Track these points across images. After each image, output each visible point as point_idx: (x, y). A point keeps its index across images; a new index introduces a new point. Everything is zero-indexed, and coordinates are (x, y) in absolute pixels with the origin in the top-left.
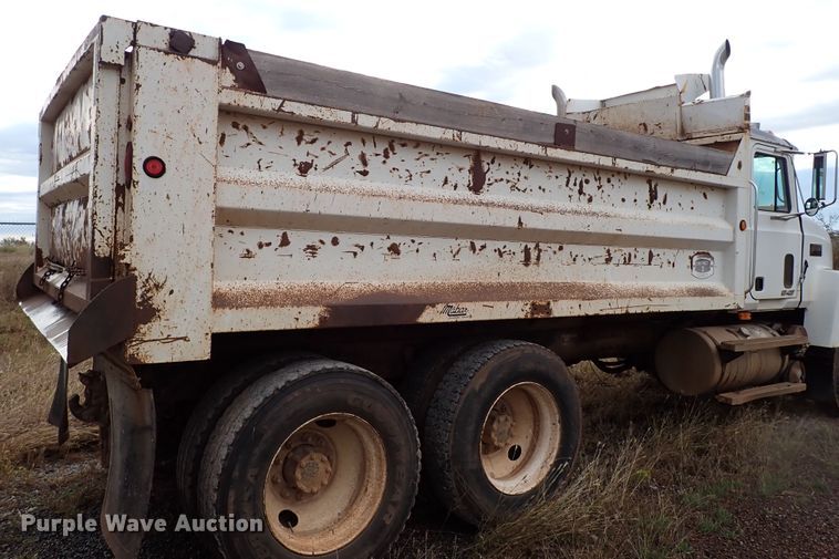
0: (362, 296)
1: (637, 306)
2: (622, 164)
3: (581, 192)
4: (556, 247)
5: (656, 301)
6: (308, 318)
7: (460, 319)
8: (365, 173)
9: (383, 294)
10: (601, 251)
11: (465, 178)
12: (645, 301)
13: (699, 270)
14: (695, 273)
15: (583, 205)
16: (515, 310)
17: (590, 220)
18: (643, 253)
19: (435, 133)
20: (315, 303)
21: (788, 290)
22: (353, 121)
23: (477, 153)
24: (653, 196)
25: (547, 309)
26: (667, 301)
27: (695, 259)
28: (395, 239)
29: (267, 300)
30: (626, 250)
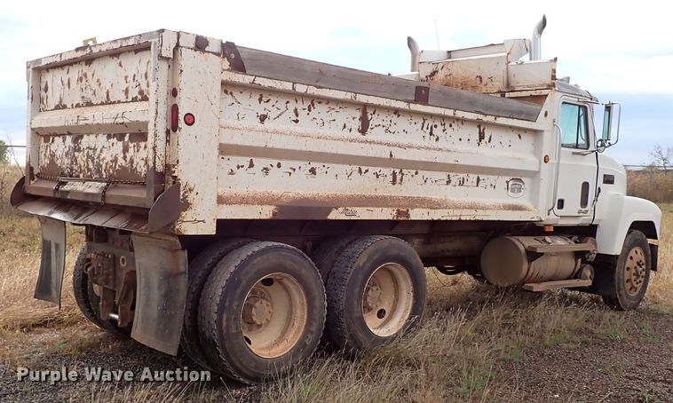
0: (295, 200)
1: (467, 215)
2: (460, 114)
3: (431, 134)
4: (413, 172)
5: (480, 212)
6: (266, 213)
7: (353, 218)
8: (297, 121)
9: (307, 199)
10: (443, 176)
11: (357, 124)
12: (473, 212)
13: (513, 191)
14: (510, 193)
15: (433, 143)
16: (386, 214)
17: (437, 153)
18: (473, 177)
19: (340, 95)
20: (270, 204)
21: (583, 209)
22: (294, 89)
23: (364, 107)
24: (482, 137)
25: (407, 214)
26: (488, 212)
27: (511, 183)
28: (313, 165)
29: (244, 201)
30: (461, 176)
